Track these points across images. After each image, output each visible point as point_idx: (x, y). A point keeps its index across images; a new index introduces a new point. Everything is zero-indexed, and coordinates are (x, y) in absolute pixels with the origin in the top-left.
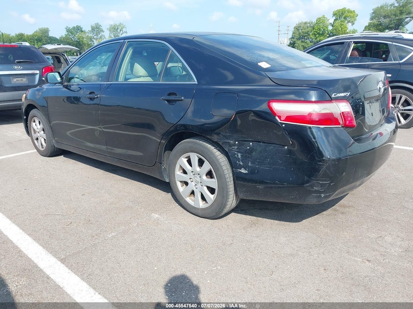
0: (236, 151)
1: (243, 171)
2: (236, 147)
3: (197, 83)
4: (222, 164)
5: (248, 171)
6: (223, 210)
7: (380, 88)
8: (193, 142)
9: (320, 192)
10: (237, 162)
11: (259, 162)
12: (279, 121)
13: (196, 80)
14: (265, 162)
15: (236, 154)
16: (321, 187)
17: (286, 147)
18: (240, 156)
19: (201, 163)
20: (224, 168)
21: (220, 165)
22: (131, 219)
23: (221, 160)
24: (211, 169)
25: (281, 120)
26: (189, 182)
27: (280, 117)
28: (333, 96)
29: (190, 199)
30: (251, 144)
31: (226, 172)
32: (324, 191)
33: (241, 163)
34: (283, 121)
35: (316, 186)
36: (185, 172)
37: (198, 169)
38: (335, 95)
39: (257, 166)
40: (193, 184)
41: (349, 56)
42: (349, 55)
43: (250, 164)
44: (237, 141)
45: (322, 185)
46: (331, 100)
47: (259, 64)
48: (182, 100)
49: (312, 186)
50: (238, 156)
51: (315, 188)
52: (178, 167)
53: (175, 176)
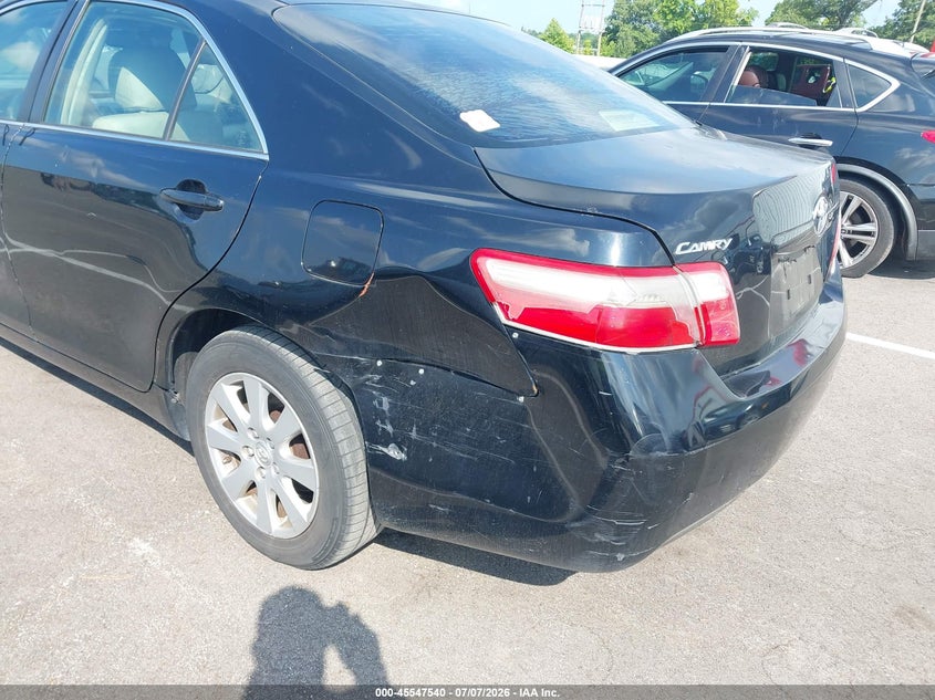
0: (375, 389)
1: (393, 452)
2: (377, 377)
3: (267, 158)
4: (334, 423)
5: (408, 455)
6: (333, 552)
7: (818, 217)
8: (252, 344)
9: (615, 549)
10: (378, 423)
11: (440, 432)
12: (504, 320)
13: (266, 150)
14: (459, 433)
15: (374, 398)
16: (619, 535)
17: (522, 399)
18: (386, 407)
19: (275, 407)
20: (339, 435)
21: (328, 427)
22: (61, 556)
23: (330, 411)
24: (300, 431)
25: (507, 317)
26: (244, 455)
27: (505, 308)
28: (678, 251)
29: (248, 502)
30: (421, 371)
31: (344, 448)
32: (627, 545)
33: (389, 428)
34: (514, 320)
35: (599, 532)
36: (231, 425)
37: (267, 423)
38: (684, 248)
39: (434, 444)
40: (255, 463)
41: (736, 84)
42: (736, 82)
43: (414, 435)
44: (382, 359)
45: (620, 531)
46: (670, 264)
47: (464, 117)
48: (218, 208)
49: (589, 530)
50: (381, 404)
51: (599, 537)
52: (211, 408)
53: (203, 431)
